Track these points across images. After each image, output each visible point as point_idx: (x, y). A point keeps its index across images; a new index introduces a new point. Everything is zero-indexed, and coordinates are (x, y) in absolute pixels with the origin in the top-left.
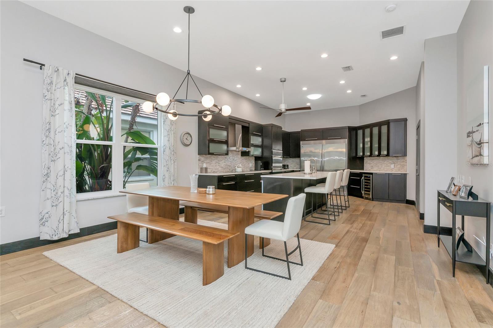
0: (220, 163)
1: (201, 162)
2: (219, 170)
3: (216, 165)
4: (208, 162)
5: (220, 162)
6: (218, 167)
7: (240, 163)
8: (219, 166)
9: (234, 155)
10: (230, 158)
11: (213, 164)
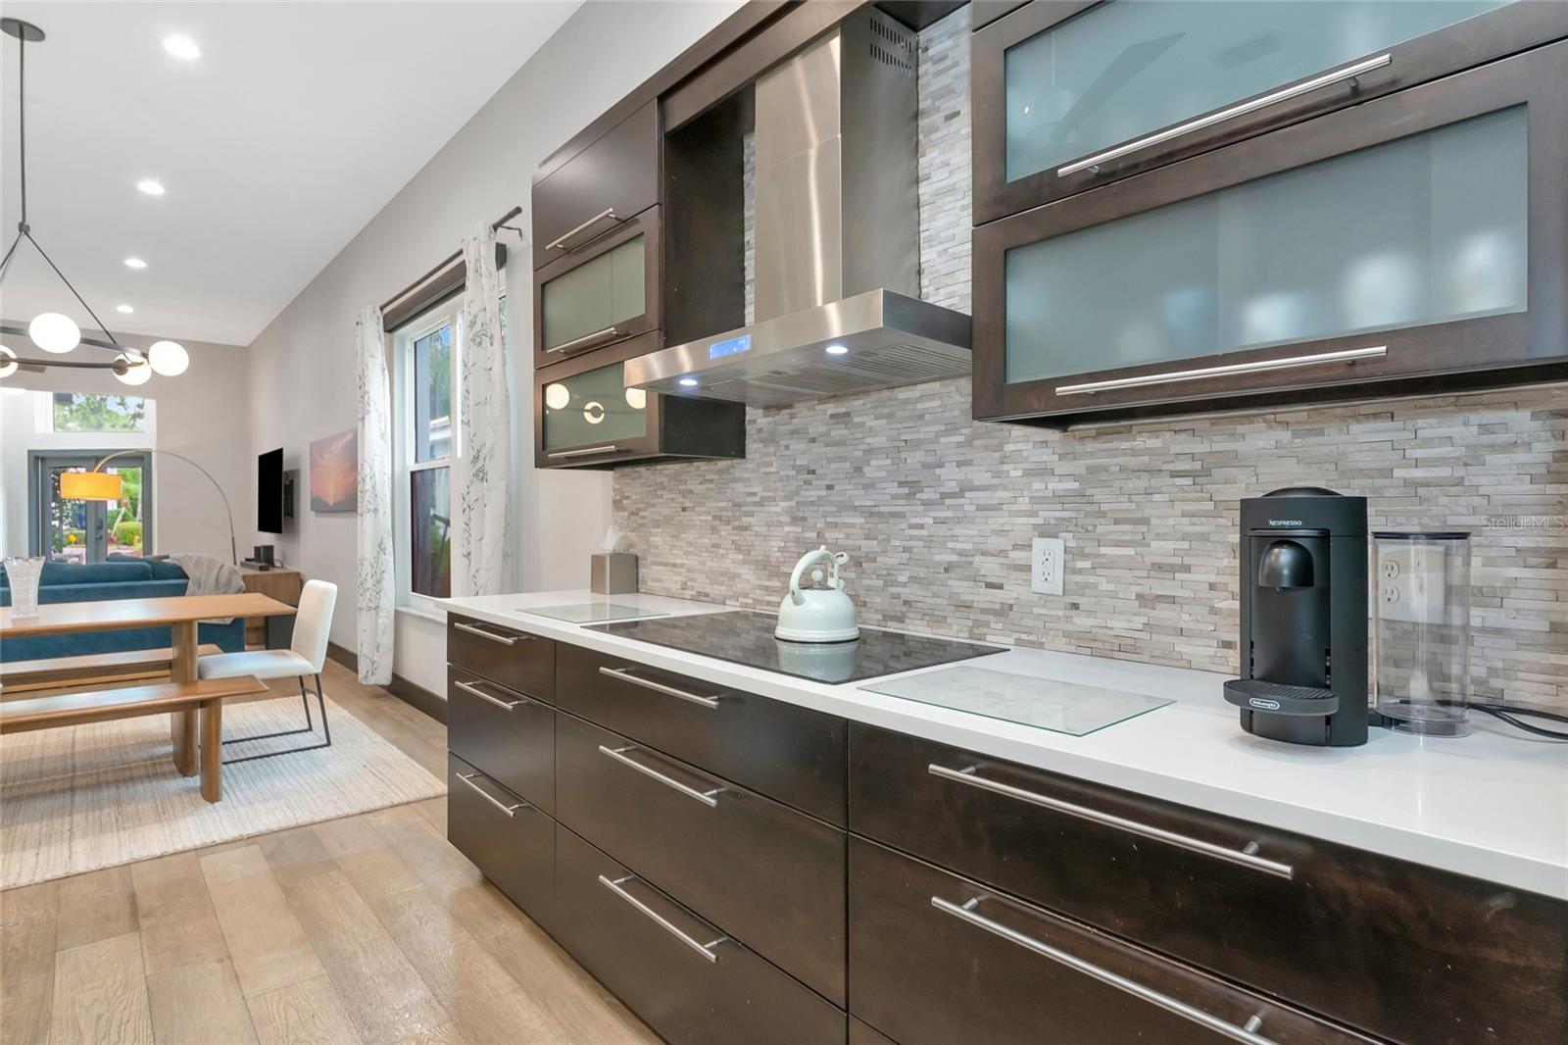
0: (746, 528)
1: (626, 514)
2: (739, 586)
3: (715, 538)
4: (668, 519)
5: (746, 520)
6: (731, 561)
7: (1047, 532)
8: (738, 549)
9: (926, 432)
10: (858, 470)
11: (690, 536)
